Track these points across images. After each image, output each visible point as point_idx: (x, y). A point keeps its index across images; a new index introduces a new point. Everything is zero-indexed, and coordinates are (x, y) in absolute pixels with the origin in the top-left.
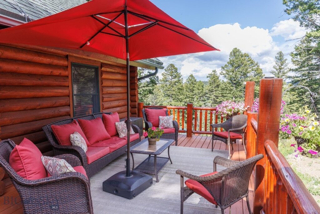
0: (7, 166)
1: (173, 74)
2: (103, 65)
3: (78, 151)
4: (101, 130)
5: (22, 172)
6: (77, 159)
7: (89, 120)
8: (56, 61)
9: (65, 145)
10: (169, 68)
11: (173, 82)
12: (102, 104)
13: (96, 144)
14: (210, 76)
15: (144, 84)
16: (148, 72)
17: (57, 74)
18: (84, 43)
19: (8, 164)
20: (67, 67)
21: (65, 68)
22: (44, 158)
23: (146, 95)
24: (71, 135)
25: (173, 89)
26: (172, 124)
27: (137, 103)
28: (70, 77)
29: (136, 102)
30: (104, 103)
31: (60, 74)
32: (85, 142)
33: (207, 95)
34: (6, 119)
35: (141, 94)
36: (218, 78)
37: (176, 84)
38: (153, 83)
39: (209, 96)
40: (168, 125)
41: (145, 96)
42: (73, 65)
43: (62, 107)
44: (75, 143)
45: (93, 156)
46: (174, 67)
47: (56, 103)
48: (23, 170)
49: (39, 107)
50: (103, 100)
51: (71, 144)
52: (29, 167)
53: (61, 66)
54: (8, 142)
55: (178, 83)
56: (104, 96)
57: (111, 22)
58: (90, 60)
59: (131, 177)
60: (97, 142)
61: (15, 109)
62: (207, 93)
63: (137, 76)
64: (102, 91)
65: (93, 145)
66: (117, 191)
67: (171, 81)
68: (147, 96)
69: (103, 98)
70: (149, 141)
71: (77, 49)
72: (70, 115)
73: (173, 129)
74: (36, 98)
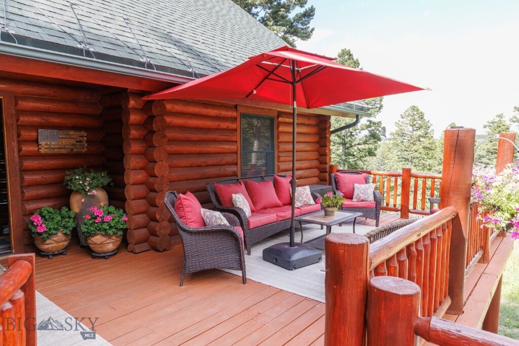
0: (172, 210)
1: (415, 123)
2: (280, 114)
3: (239, 212)
4: (269, 194)
5: (184, 219)
6: (236, 218)
7: (258, 182)
8: (224, 113)
9: (227, 206)
10: (409, 113)
11: (414, 136)
12: (278, 165)
13: (263, 211)
14: (491, 125)
15: (360, 140)
16: (368, 121)
17: (225, 127)
18: (250, 91)
19: (173, 209)
20: (236, 118)
21: (234, 119)
22: (203, 210)
23: (363, 157)
24: (233, 195)
25: (415, 148)
26: (373, 195)
27: (328, 166)
28: (238, 130)
29: (327, 164)
30: (281, 163)
31: (228, 127)
32: (248, 205)
33: (484, 160)
34: (173, 174)
35: (354, 155)
36: (508, 129)
37: (422, 139)
38: (375, 138)
39: (488, 161)
40: (366, 196)
41: (361, 159)
42: (244, 116)
43: (229, 166)
44: (236, 204)
45: (256, 221)
46: (418, 110)
47: (221, 161)
48: (184, 218)
49: (205, 164)
50: (278, 160)
51: (233, 205)
52: (189, 215)
53: (228, 118)
54: (174, 194)
55: (425, 137)
56: (281, 154)
57: (279, 66)
58: (264, 108)
59: (295, 248)
60: (265, 208)
61: (181, 165)
62: (483, 157)
63: (330, 127)
64: (278, 149)
65: (259, 212)
66: (276, 260)
67: (411, 134)
68: (365, 159)
69: (279, 157)
70: (325, 211)
71: (244, 98)
72: (237, 176)
73: (373, 203)
74: (202, 154)
